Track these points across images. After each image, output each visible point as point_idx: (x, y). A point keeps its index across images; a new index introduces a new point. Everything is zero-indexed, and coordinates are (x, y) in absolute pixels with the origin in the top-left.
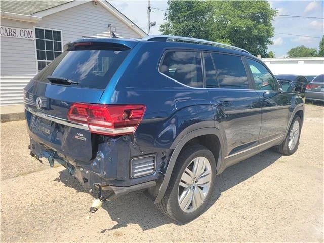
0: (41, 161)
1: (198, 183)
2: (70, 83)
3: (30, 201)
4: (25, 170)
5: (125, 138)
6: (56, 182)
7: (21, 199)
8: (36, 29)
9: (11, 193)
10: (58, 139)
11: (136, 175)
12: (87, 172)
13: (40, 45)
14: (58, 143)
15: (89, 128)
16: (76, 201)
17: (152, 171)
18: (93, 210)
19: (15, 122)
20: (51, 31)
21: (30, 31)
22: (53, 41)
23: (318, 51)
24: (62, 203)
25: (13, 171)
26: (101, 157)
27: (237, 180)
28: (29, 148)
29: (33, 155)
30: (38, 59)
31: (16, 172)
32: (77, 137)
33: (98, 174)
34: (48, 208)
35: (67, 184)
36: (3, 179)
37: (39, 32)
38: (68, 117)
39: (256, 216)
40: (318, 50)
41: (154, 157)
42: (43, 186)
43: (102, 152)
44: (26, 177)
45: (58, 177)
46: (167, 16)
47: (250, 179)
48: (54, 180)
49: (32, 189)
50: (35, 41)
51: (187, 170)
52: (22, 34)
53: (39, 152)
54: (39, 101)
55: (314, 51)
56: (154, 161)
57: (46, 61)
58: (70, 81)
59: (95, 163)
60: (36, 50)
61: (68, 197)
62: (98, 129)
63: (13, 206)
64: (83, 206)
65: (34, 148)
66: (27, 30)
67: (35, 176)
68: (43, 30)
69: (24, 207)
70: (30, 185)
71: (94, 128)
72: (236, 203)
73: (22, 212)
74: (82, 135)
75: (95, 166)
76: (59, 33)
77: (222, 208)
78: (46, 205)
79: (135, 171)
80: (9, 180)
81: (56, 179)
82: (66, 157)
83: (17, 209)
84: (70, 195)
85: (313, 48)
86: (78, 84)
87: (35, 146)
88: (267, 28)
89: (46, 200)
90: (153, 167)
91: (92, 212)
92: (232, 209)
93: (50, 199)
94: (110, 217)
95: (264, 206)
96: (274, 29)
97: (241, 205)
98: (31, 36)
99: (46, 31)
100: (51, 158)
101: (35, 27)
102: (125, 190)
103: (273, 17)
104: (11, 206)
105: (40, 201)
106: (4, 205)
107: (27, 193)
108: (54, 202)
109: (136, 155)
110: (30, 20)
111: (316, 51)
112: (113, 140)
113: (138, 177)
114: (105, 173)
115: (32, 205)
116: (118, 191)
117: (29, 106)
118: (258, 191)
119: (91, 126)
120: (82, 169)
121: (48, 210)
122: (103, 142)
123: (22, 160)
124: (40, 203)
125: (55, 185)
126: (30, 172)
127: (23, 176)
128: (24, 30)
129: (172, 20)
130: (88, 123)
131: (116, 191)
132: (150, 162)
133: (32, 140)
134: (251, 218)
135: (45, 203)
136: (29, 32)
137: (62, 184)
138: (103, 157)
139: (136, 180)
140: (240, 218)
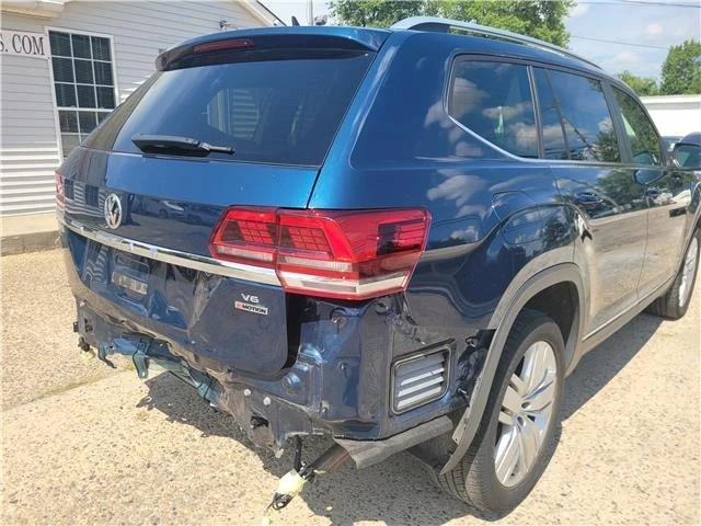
0: (110, 363)
1: (529, 408)
2: (204, 153)
3: (87, 467)
4: (58, 380)
5: (381, 305)
6: (145, 408)
7: (61, 461)
8: (51, 32)
9: (33, 446)
10: (173, 308)
11: (401, 404)
12: (267, 401)
13: (61, 69)
14: (177, 320)
15: (280, 279)
16: (205, 461)
17: (439, 389)
18: (282, 501)
19: (14, 257)
20: (87, 37)
21: (37, 37)
22: (92, 60)
23: (658, 83)
24: (171, 470)
25: (27, 383)
26: (311, 361)
27: (585, 386)
28: (76, 329)
29: (86, 348)
30: (59, 105)
31: (37, 387)
32: (238, 305)
33: (303, 408)
34: (138, 485)
35: (174, 415)
36: (6, 408)
37: (58, 40)
38: (210, 247)
39: (668, 482)
40: (659, 81)
41: (445, 354)
42: (113, 424)
43: (314, 346)
44: (63, 398)
45: (145, 395)
46: (335, 8)
47: (614, 383)
48: (138, 406)
49: (84, 433)
50: (50, 61)
51: (514, 378)
52: (18, 45)
53: (106, 340)
54: (115, 205)
55: (650, 85)
56: (444, 364)
57: (78, 109)
58: (206, 146)
59: (295, 378)
60: (53, 83)
61: (181, 449)
62: (305, 283)
63: (43, 483)
64: (226, 474)
65: (89, 329)
66: (30, 35)
67: (87, 397)
68: (67, 35)
69: (74, 485)
70: (77, 420)
71: (295, 280)
72: (605, 448)
73: (70, 499)
74: (254, 299)
75: (296, 387)
76: (105, 42)
77: (578, 465)
78: (128, 475)
79: (401, 394)
80: (21, 410)
81: (143, 403)
82: (196, 358)
83: (55, 491)
84: (187, 444)
85: (648, 77)
86: (231, 153)
87: (93, 324)
88: (555, 33)
89: (128, 461)
90: (441, 379)
91: (279, 508)
92: (605, 468)
93: (137, 460)
94: (305, 505)
95: (675, 454)
96: (568, 36)
97: (621, 454)
98: (40, 50)
99: (74, 36)
100: (141, 355)
101: (47, 29)
102: (379, 448)
103: (569, 8)
104: (38, 484)
105: (112, 465)
106: (18, 480)
107: (73, 443)
108: (148, 467)
109: (406, 351)
110: (36, 9)
111: (654, 83)
112: (349, 311)
113: (408, 411)
114: (325, 405)
115: (91, 478)
116: (360, 453)
117: (75, 217)
118: (646, 415)
119: (285, 275)
120: (247, 392)
121: (139, 493)
122: (317, 319)
123: (46, 354)
124: (111, 472)
125: (141, 417)
126: (72, 386)
127: (57, 397)
128: (22, 34)
129: (347, 17)
130: (276, 265)
131: (356, 452)
132: (434, 367)
133: (83, 308)
134: (660, 489)
135: (126, 471)
136: (35, 41)
137: (158, 415)
138: (320, 361)
139: (404, 418)
140: (634, 491)
